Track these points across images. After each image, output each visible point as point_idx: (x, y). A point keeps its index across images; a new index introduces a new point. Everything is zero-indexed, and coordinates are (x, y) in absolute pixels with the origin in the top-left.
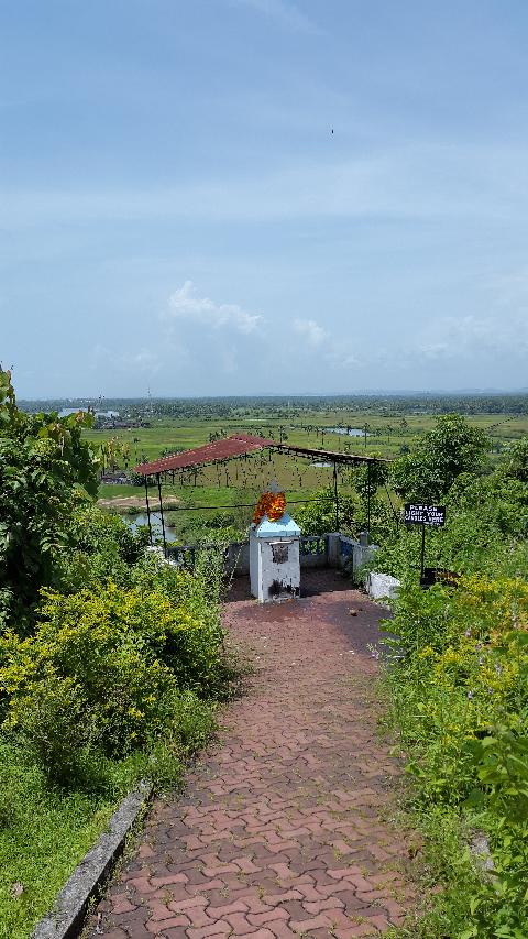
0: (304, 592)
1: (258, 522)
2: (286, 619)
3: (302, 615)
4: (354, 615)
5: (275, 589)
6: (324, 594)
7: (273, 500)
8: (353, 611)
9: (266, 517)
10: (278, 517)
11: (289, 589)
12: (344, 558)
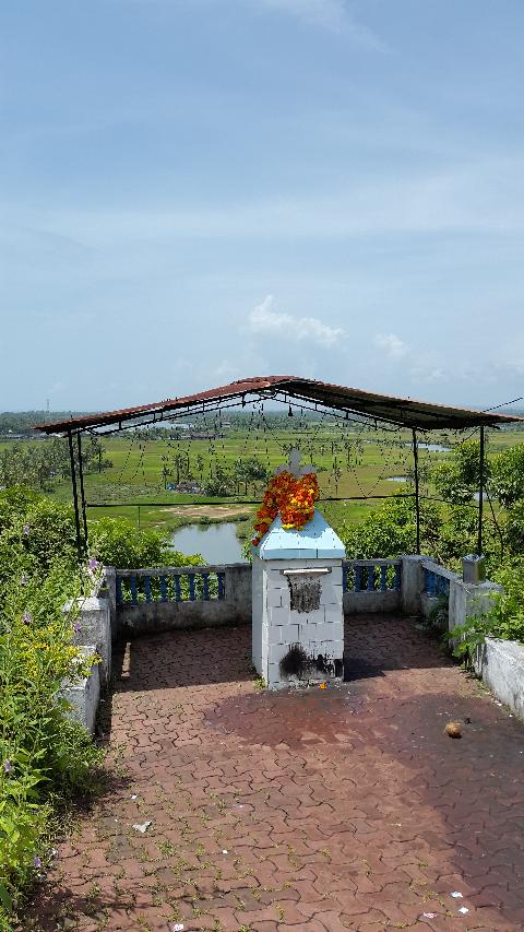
0: (353, 667)
1: (264, 529)
2: (308, 736)
3: (343, 729)
4: (456, 736)
5: (294, 662)
6: (391, 675)
7: (293, 489)
8: (452, 727)
9: (279, 521)
10: (301, 521)
11: (320, 663)
12: (431, 602)
